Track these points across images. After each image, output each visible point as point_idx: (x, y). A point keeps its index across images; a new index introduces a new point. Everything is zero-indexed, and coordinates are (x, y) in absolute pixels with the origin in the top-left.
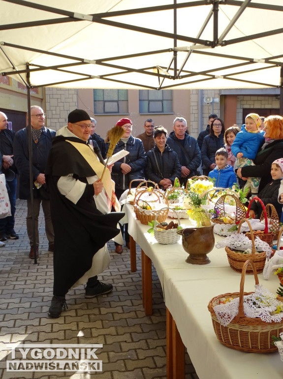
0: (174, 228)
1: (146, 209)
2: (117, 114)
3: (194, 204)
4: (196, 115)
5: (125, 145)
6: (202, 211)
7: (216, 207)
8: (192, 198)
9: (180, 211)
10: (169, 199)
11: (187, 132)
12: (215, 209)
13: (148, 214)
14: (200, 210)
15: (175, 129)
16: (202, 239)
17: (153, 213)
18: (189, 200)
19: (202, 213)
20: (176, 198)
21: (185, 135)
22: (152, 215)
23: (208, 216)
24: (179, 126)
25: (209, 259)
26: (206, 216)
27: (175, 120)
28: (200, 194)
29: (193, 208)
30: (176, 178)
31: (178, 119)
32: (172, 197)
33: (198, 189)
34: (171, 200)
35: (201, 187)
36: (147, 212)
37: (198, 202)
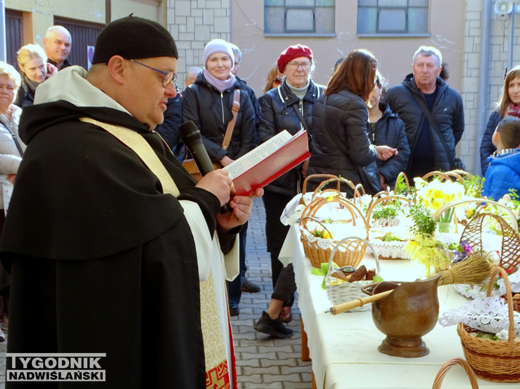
0: (367, 279)
1: (322, 237)
2: (313, 35)
3: (420, 230)
4: (477, 41)
5: (301, 103)
6: (437, 246)
7: (464, 239)
8: (416, 219)
9: (395, 243)
10: (379, 218)
11: (443, 74)
12: (461, 242)
13: (325, 248)
14: (433, 243)
15: (415, 70)
16: (412, 305)
17: (335, 245)
18: (411, 222)
19: (436, 250)
20: (393, 214)
21: (438, 83)
22: (332, 248)
23: (448, 256)
24: (422, 65)
25: (428, 346)
26: (445, 257)
27: (416, 52)
28: (433, 211)
29: (418, 237)
30: (401, 174)
31: (422, 51)
32: (385, 214)
33: (433, 199)
34: (382, 220)
35: (438, 195)
36: (323, 244)
37: (428, 228)
